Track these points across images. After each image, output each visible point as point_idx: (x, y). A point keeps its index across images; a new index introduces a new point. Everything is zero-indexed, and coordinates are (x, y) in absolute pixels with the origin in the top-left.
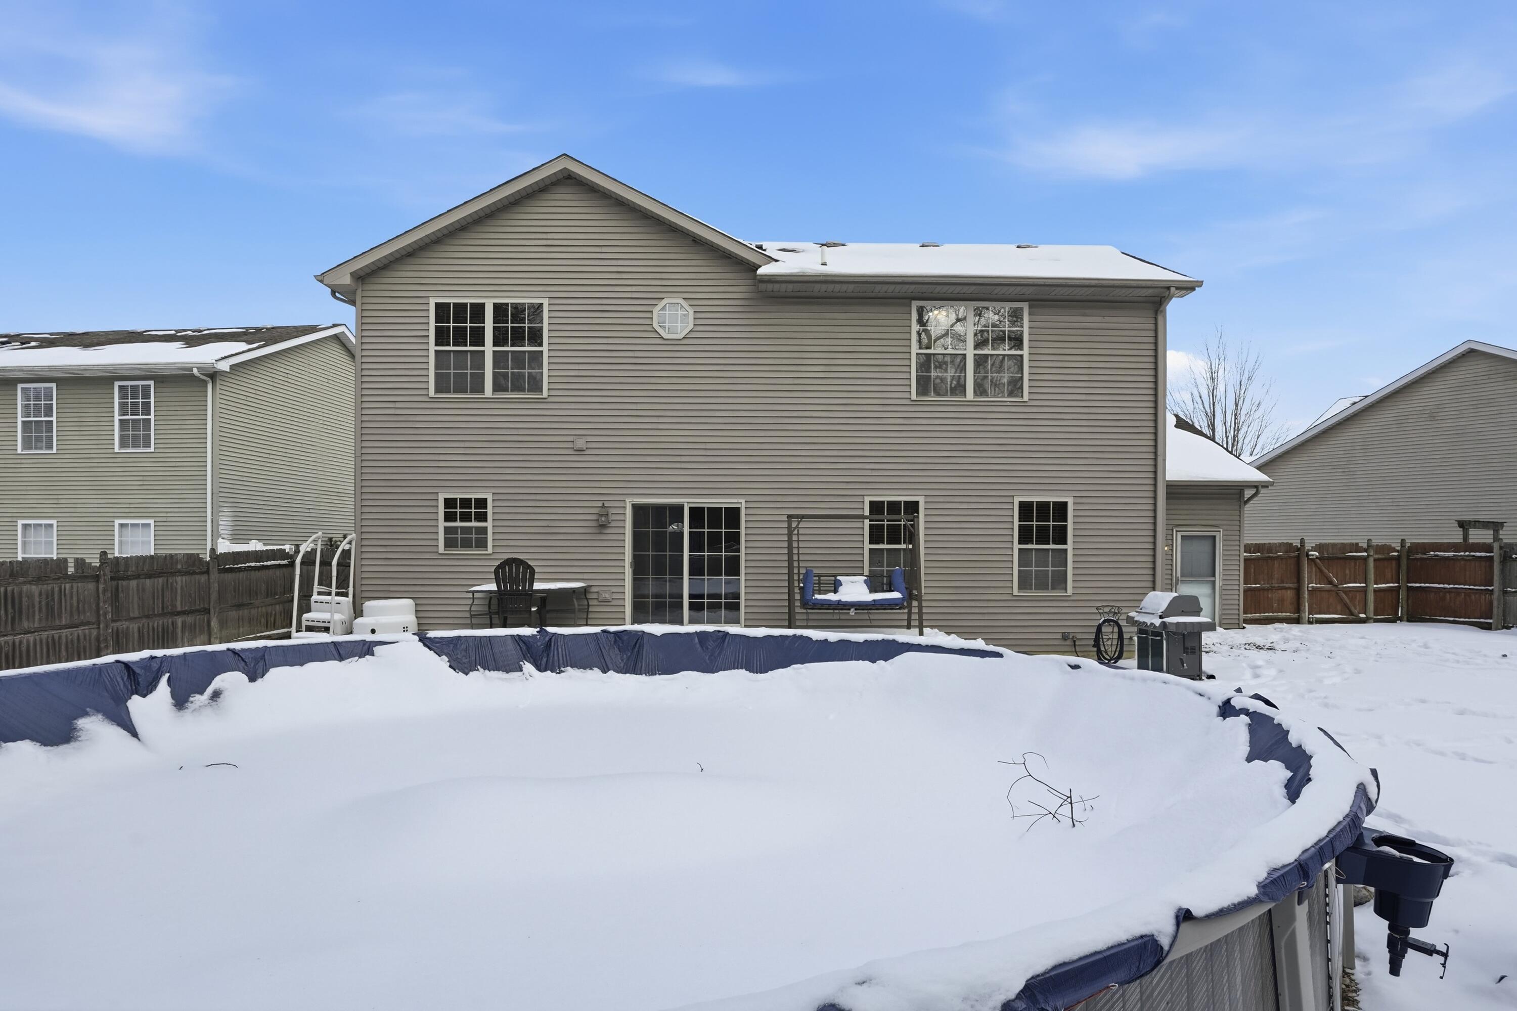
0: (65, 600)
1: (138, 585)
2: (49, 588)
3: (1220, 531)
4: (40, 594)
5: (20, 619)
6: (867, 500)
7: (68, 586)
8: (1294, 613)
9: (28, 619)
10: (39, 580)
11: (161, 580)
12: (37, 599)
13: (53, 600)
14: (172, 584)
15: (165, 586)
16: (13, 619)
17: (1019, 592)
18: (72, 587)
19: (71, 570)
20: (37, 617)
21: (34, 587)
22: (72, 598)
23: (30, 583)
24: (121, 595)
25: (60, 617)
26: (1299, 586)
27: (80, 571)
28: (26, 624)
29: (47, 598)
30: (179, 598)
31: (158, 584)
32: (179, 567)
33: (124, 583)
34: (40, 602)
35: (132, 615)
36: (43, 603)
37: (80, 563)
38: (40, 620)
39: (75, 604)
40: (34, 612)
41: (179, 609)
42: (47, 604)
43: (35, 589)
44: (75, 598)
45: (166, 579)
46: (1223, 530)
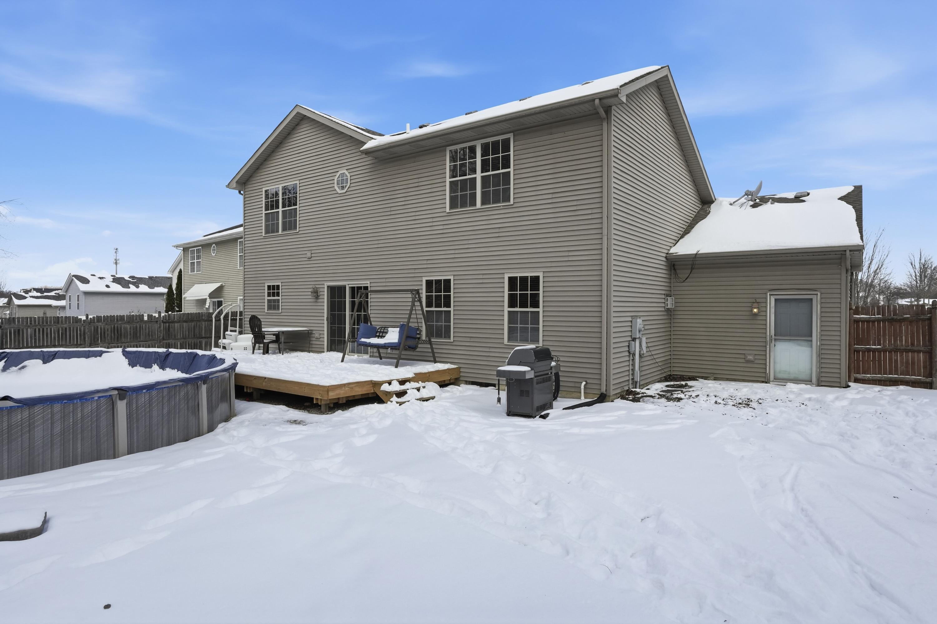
0: (143, 331)
1: (180, 325)
2: (135, 325)
3: (818, 294)
4: (130, 328)
5: (121, 338)
6: (424, 279)
7: (144, 325)
8: (927, 378)
9: (124, 338)
10: (128, 322)
11: (193, 324)
12: (129, 330)
13: (137, 330)
14: (199, 326)
15: (195, 326)
16: (118, 338)
17: (508, 342)
18: (146, 326)
19: (146, 318)
20: (129, 337)
21: (127, 325)
22: (146, 330)
23: (125, 323)
24: (171, 329)
25: (140, 337)
26: (931, 349)
27: (150, 319)
28: (123, 340)
29: (134, 329)
30: (203, 331)
31: (191, 325)
32: (203, 318)
33: (173, 324)
34: (130, 331)
35: (177, 338)
36: (132, 332)
37: (150, 316)
38: (130, 339)
39: (147, 332)
40: (127, 335)
41: (204, 336)
42: (134, 332)
43: (128, 326)
44: (147, 330)
45: (196, 323)
46: (821, 293)
